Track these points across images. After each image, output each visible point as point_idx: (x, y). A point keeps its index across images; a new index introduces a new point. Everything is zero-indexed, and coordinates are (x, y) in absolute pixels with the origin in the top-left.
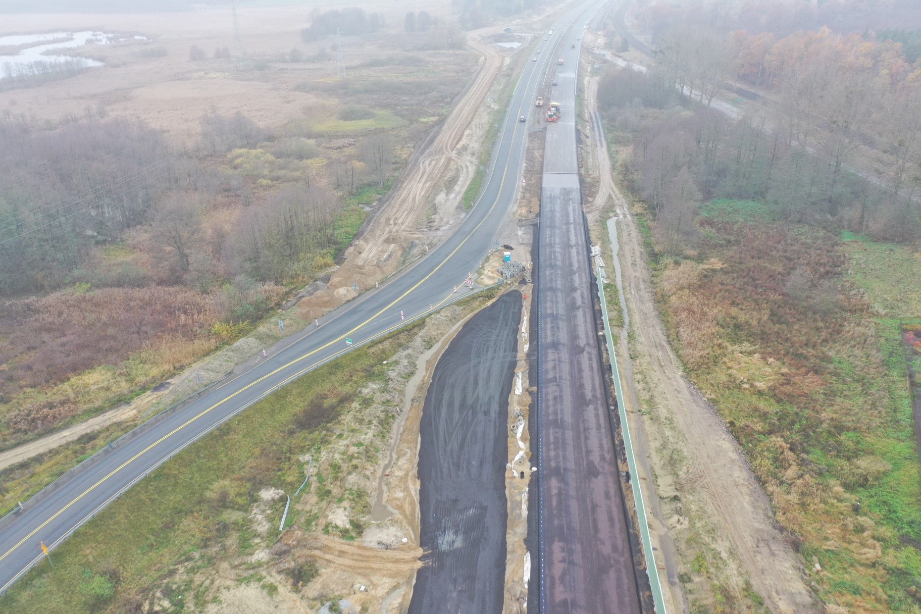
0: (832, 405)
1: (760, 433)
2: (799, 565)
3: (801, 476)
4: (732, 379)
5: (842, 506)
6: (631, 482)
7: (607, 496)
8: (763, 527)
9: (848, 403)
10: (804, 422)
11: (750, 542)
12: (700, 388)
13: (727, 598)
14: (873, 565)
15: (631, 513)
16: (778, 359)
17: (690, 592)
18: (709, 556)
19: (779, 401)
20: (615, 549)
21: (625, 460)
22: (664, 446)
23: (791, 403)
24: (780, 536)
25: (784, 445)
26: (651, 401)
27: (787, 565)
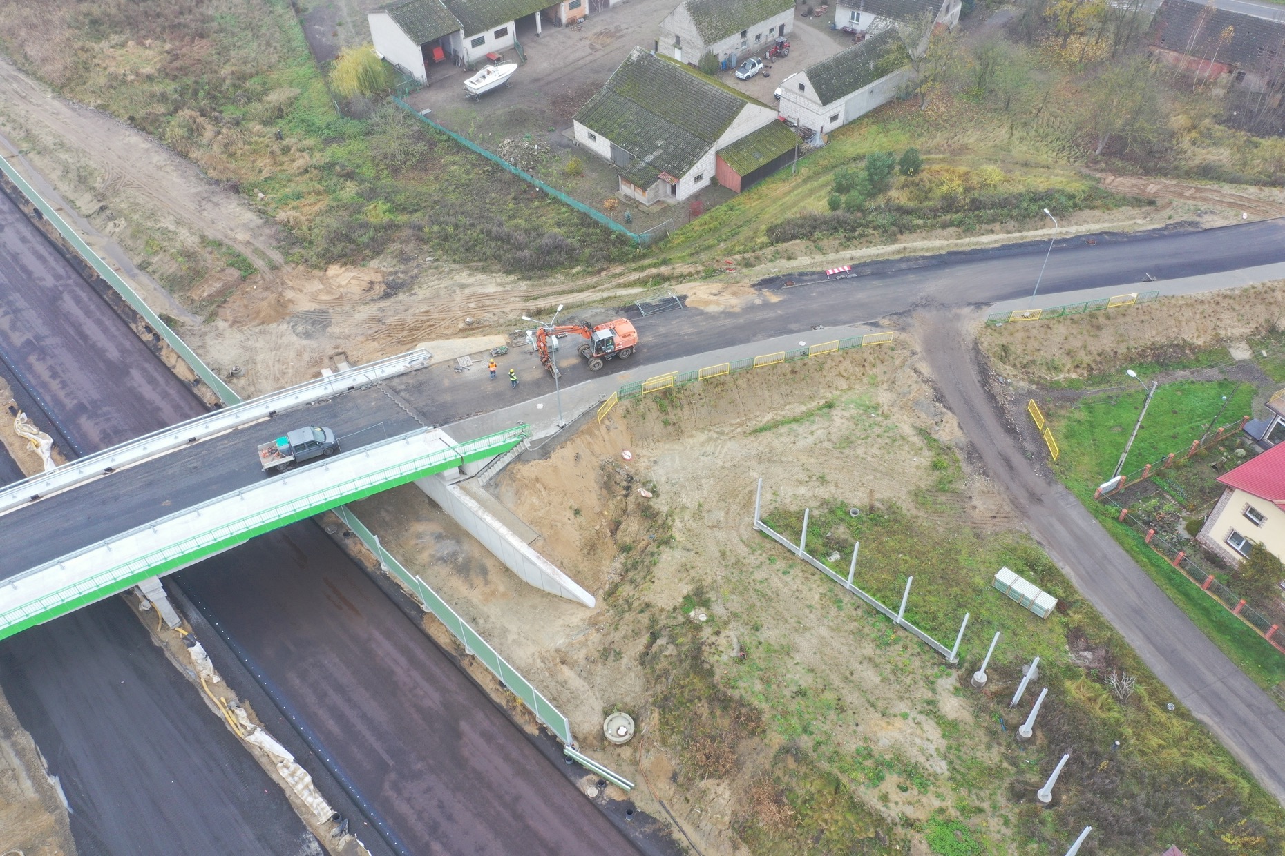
0: (228, 61)
1: (163, 115)
2: (243, 201)
3: (219, 133)
4: (113, 77)
5: (266, 140)
6: (45, 217)
7: (24, 240)
8: (199, 189)
9: (243, 53)
10: (207, 87)
11: (192, 206)
12: (81, 101)
13: (188, 256)
14: (307, 171)
15: (59, 243)
16: (157, 39)
17: (154, 272)
18: (158, 236)
19: (174, 78)
20: (58, 277)
21: (27, 202)
22: (66, 171)
23: (186, 75)
24: (218, 189)
25: (193, 113)
26: (29, 136)
27: (232, 206)
